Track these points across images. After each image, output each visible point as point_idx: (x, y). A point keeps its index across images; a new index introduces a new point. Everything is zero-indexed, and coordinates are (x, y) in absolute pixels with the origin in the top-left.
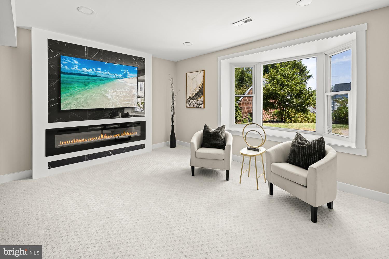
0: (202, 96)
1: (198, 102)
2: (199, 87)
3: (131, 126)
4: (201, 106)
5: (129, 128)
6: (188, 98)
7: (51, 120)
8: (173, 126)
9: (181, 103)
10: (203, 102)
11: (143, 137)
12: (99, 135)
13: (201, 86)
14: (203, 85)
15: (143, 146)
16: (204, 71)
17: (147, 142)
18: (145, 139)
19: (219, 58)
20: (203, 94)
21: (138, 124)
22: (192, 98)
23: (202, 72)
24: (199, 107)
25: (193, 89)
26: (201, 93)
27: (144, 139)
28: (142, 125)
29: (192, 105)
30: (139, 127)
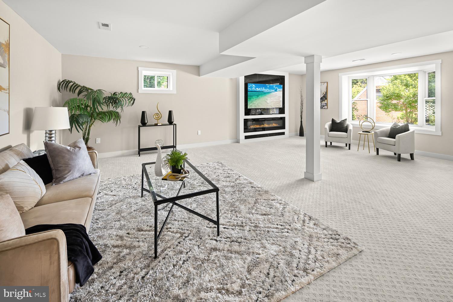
0: (326, 100)
1: (322, 105)
2: (323, 94)
4: (325, 107)
7: (245, 115)
8: (301, 122)
10: (327, 104)
11: (283, 127)
13: (324, 93)
14: (326, 92)
15: (283, 134)
16: (327, 82)
17: (286, 131)
19: (340, 74)
20: (326, 99)
21: (281, 118)
23: (326, 84)
24: (323, 107)
27: (285, 129)
30: (281, 121)
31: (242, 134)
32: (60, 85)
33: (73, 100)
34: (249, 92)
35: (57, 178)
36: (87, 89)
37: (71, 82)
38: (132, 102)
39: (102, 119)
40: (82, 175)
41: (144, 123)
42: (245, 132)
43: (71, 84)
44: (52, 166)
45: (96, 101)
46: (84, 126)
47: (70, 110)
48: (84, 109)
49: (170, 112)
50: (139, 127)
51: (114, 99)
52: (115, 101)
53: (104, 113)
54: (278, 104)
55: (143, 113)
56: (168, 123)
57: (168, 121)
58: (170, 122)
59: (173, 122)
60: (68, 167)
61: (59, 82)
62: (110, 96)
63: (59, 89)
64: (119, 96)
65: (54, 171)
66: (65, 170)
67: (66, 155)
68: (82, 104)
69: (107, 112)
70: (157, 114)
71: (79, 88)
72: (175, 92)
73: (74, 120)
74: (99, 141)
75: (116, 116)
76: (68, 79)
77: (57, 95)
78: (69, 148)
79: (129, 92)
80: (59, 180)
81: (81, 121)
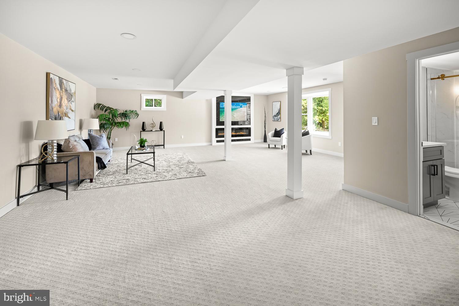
0: (280, 115)
2: (278, 110)
3: (244, 129)
4: (279, 120)
5: (243, 130)
6: (273, 116)
7: (217, 125)
8: (265, 131)
9: (270, 118)
10: (280, 118)
11: (249, 135)
12: (240, 132)
14: (280, 109)
15: (249, 140)
17: (251, 138)
18: (250, 136)
21: (247, 128)
22: (275, 116)
23: (280, 102)
25: (275, 111)
26: (279, 113)
28: (249, 129)
29: (275, 120)
30: (248, 130)
31: (214, 139)
32: (95, 106)
33: (101, 115)
34: (221, 108)
35: (93, 148)
36: (110, 108)
37: (101, 104)
38: (137, 116)
39: (118, 126)
40: (104, 149)
41: (144, 129)
42: (216, 137)
43: (101, 105)
44: (91, 143)
45: (114, 116)
46: (108, 130)
47: (100, 120)
48: (108, 120)
49: (161, 123)
50: (141, 131)
51: (125, 115)
52: (126, 115)
53: (119, 123)
54: (243, 118)
55: (143, 123)
56: (159, 130)
57: (160, 129)
58: (161, 129)
59: (163, 129)
60: (98, 144)
61: (94, 105)
62: (123, 112)
63: (94, 109)
64: (128, 112)
65: (92, 145)
66: (97, 145)
67: (97, 139)
68: (107, 118)
69: (121, 122)
70: (152, 124)
71: (106, 108)
72: (165, 110)
73: (102, 126)
74: (116, 140)
75: (127, 125)
76: (99, 103)
77: (94, 112)
78: (98, 136)
79: (134, 110)
80: (94, 149)
81: (106, 127)
